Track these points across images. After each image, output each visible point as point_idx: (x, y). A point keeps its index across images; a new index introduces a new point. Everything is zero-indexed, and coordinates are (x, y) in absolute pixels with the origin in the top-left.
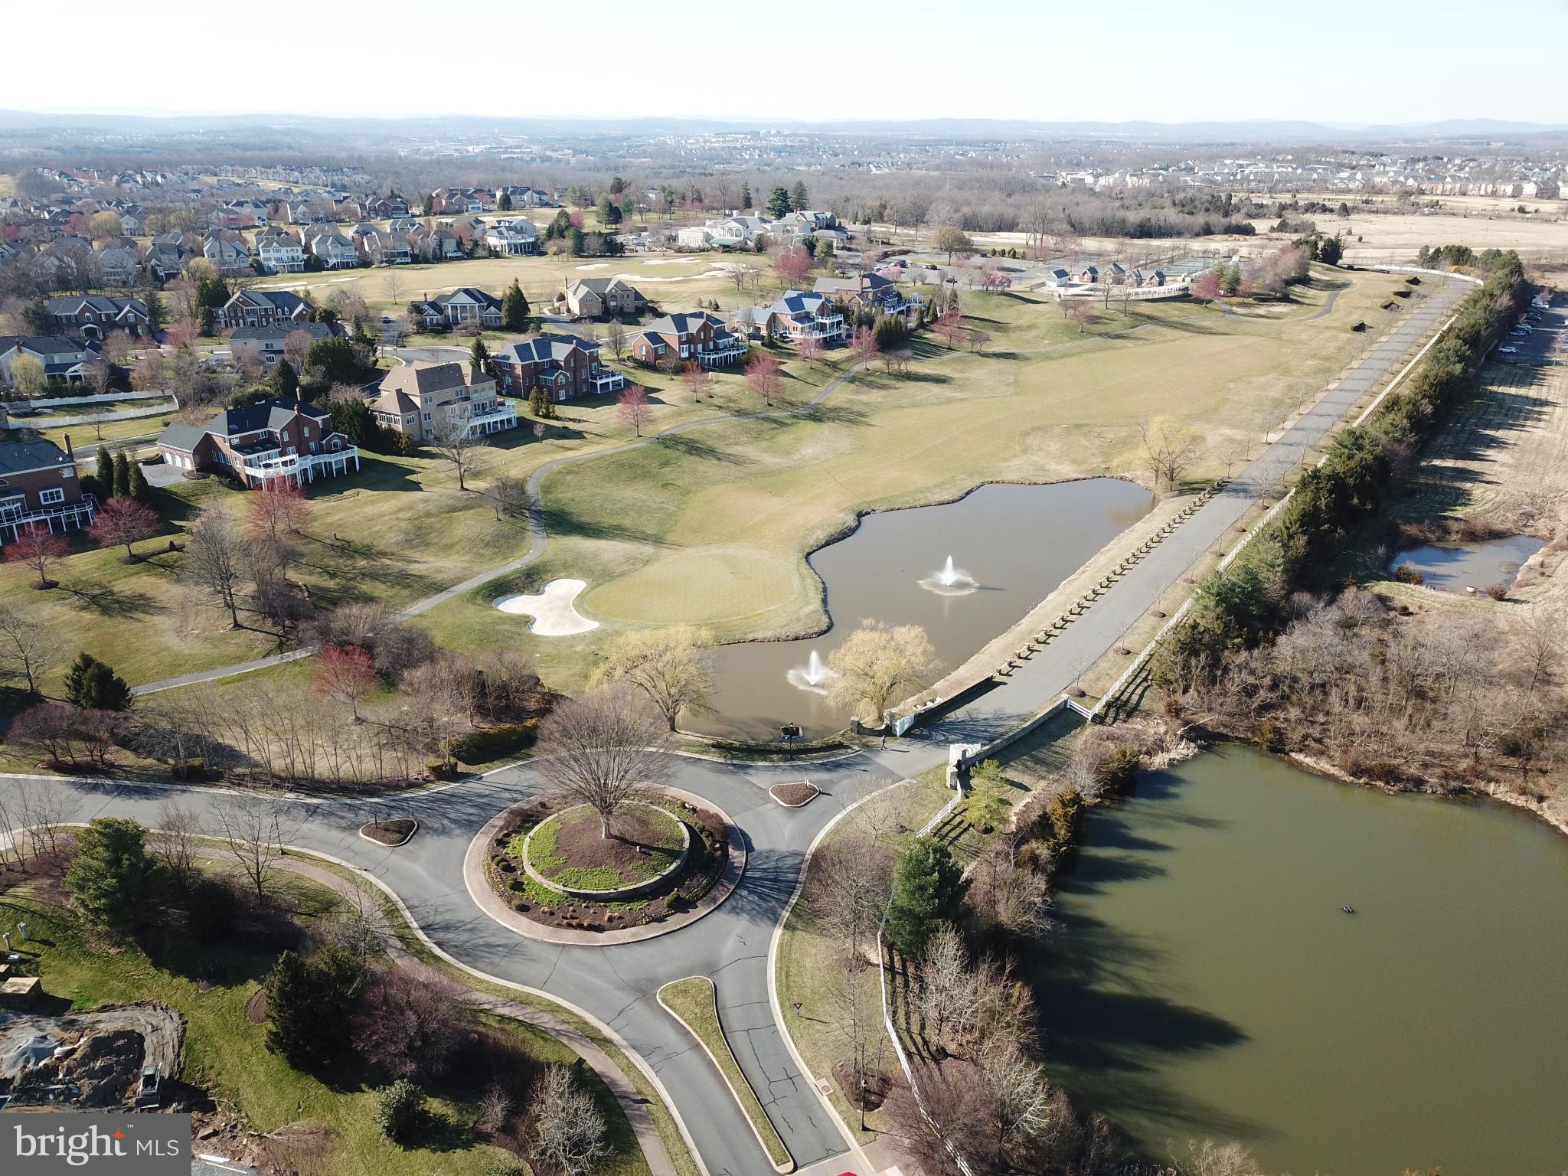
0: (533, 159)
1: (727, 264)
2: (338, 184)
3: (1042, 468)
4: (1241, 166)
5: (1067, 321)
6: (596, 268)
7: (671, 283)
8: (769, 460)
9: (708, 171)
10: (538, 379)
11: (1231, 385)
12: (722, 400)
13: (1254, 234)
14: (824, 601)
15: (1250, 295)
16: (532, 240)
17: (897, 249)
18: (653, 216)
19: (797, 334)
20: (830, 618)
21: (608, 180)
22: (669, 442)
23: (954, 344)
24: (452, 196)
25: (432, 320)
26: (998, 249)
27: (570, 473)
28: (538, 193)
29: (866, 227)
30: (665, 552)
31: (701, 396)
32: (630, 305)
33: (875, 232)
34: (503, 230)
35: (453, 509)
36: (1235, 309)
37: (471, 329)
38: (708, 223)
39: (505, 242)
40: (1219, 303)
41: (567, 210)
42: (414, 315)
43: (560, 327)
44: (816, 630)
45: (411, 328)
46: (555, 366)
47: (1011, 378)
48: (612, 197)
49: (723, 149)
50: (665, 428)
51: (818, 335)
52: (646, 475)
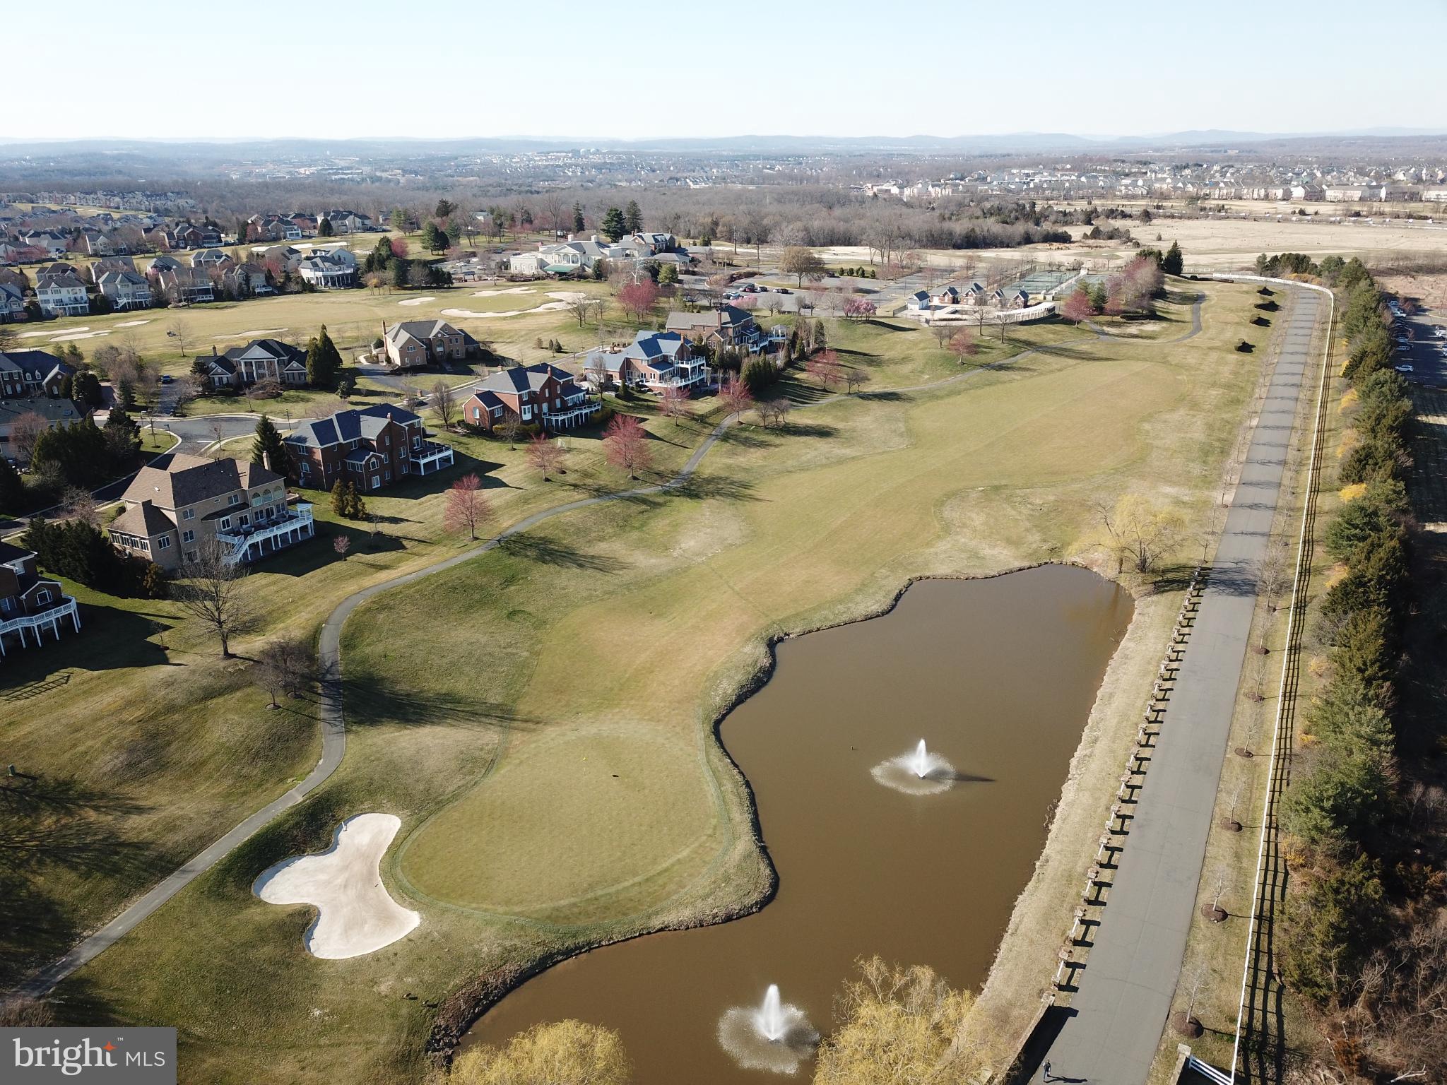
0: (363, 180)
1: (568, 295)
2: (161, 208)
3: (975, 555)
4: (1028, 175)
5: (945, 351)
6: (419, 304)
7: (505, 318)
8: (644, 561)
9: (534, 189)
10: (344, 464)
11: (1147, 426)
12: (576, 476)
13: (1071, 242)
14: (757, 827)
15: (1117, 313)
16: (350, 271)
17: (742, 271)
18: (482, 240)
19: (655, 383)
20: (771, 865)
21: (434, 199)
22: (515, 545)
23: (830, 385)
24: (267, 223)
25: (221, 380)
26: (846, 267)
27: (383, 608)
28: (360, 217)
29: (707, 248)
30: (517, 738)
31: (551, 471)
32: (459, 349)
33: (718, 252)
34: (318, 260)
35: (210, 694)
36: (1106, 329)
37: (269, 389)
38: (541, 249)
39: (320, 274)
40: (1087, 324)
41: (388, 235)
42: (197, 375)
43: (378, 382)
44: (755, 897)
45: (194, 390)
46: (365, 446)
47: (902, 427)
48: (437, 220)
49: (546, 167)
50: (509, 524)
51: (679, 383)
52: (486, 601)
